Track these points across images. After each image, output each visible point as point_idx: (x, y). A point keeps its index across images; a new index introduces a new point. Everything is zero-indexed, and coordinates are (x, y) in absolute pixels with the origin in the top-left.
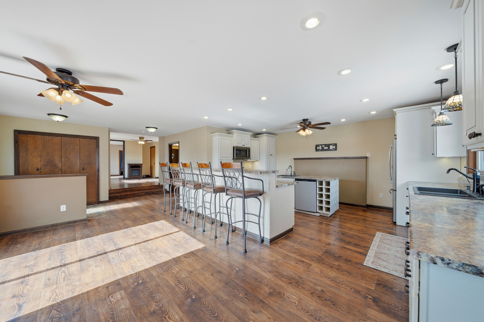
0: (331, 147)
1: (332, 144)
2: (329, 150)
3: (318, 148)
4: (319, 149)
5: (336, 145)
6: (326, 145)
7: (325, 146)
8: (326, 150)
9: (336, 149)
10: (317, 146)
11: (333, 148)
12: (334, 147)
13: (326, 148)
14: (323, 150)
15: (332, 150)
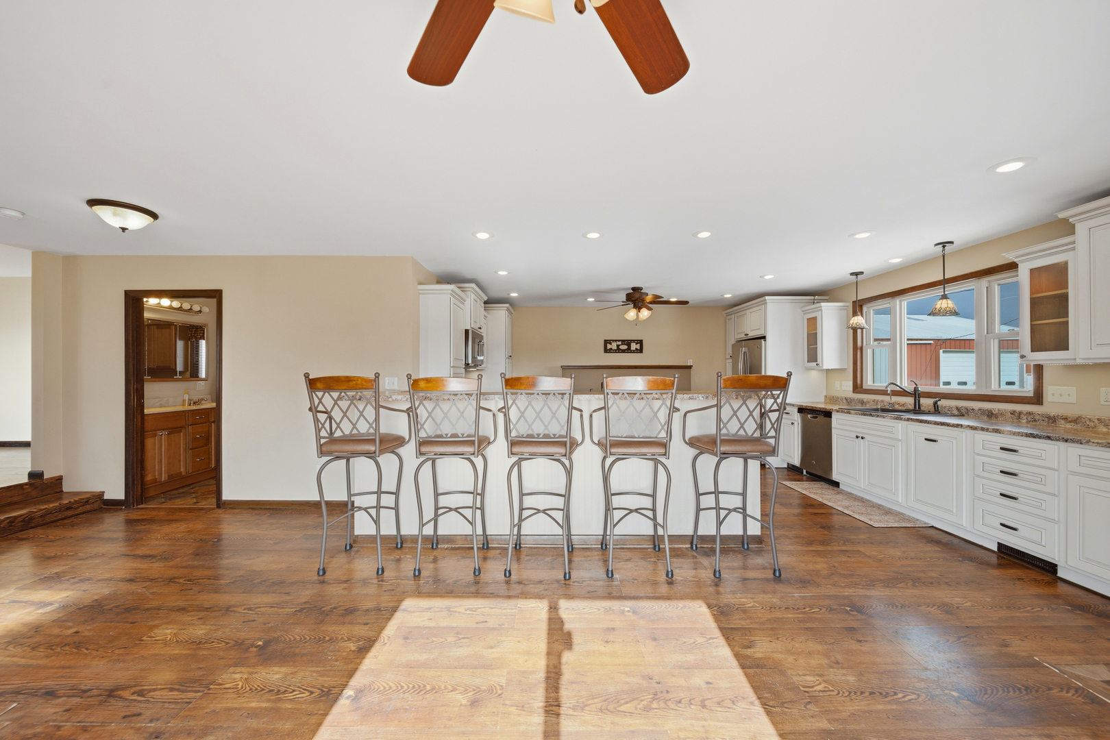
0: (634, 346)
1: (634, 341)
2: (629, 350)
3: (609, 346)
4: (611, 349)
5: (640, 342)
6: (623, 342)
7: (622, 344)
8: (623, 351)
9: (641, 351)
10: (607, 342)
11: (636, 349)
12: (638, 346)
13: (624, 347)
14: (618, 350)
15: (634, 352)
